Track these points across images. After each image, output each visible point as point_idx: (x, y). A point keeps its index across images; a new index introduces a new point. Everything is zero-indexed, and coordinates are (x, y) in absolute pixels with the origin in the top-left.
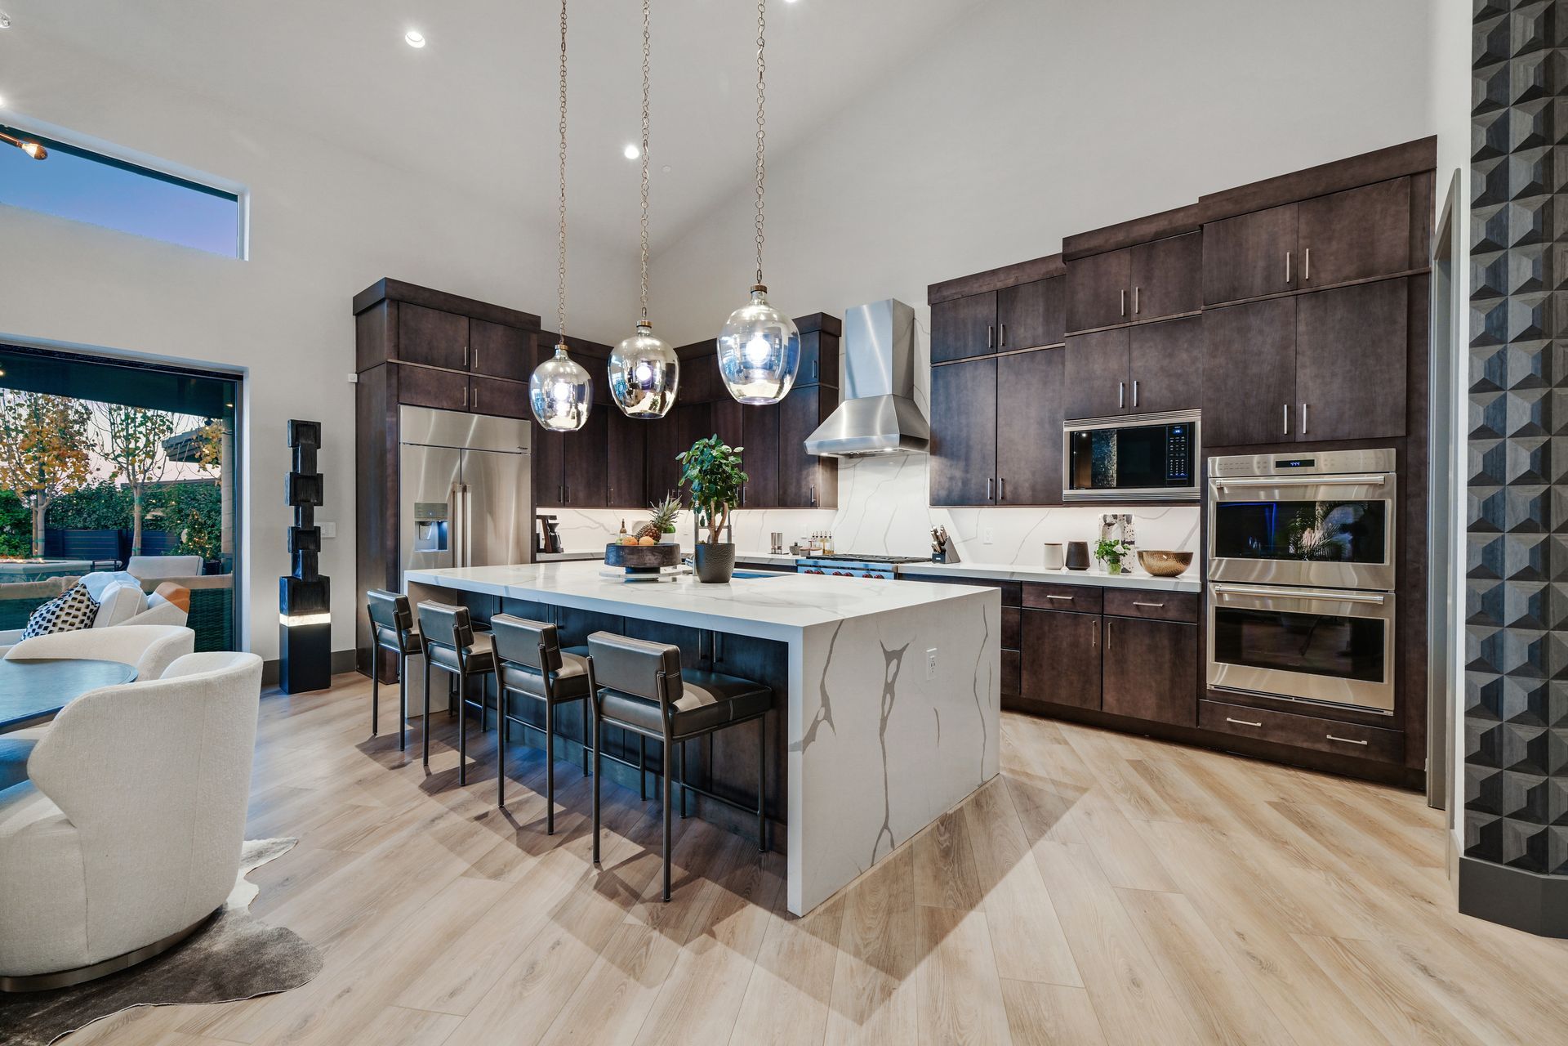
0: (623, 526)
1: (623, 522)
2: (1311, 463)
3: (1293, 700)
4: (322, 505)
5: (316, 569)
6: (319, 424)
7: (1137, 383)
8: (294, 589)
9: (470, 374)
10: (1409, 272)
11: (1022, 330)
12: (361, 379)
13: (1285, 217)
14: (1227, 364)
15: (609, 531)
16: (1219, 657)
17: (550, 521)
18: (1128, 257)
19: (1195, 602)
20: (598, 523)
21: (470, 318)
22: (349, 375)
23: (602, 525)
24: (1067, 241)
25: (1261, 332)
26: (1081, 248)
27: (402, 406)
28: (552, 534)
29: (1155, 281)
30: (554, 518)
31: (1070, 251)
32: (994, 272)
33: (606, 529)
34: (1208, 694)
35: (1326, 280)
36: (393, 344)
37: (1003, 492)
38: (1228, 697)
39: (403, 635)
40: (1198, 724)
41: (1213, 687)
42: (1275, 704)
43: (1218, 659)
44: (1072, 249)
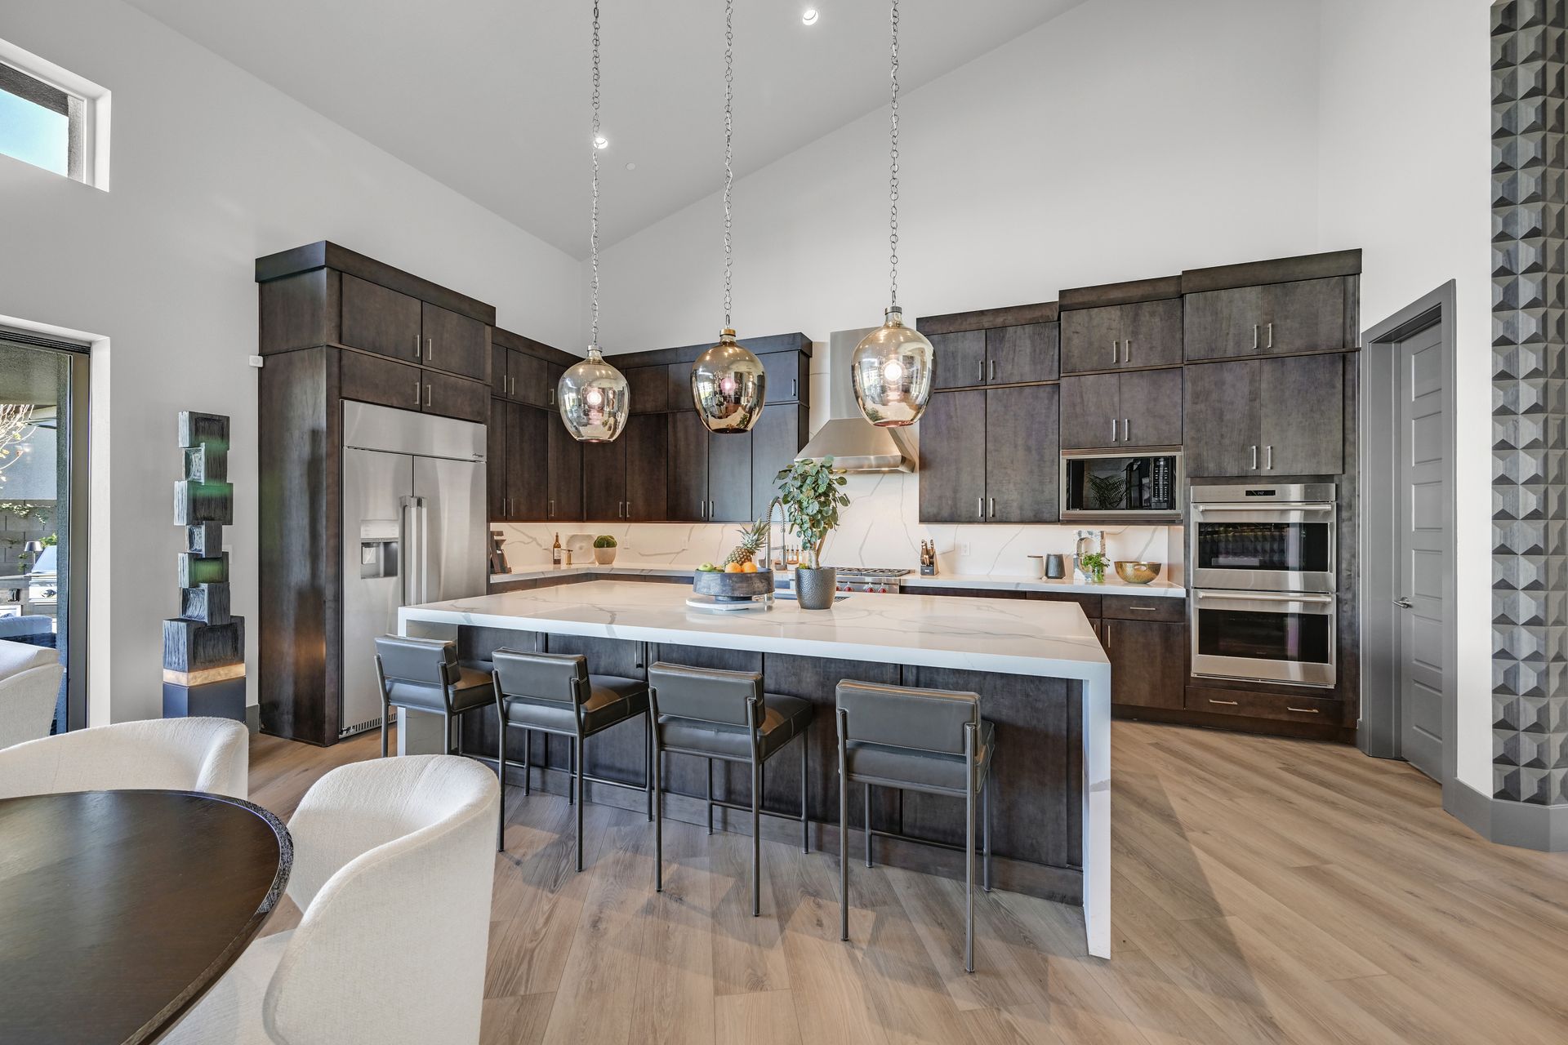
0: (557, 540)
1: (557, 536)
2: (1272, 493)
3: (1260, 682)
4: (231, 524)
5: (227, 609)
6: (228, 418)
7: (1128, 421)
8: (195, 636)
9: (422, 367)
10: (1344, 350)
11: (1010, 367)
12: (267, 363)
13: (1252, 294)
14: (1207, 410)
15: (541, 546)
16: (1203, 650)
17: (496, 538)
18: (1118, 313)
19: (1180, 605)
20: (531, 538)
21: (422, 301)
22: (251, 357)
23: (535, 539)
24: (1062, 293)
25: (1233, 386)
26: (1077, 301)
27: (346, 402)
28: (499, 552)
29: (1141, 336)
30: (500, 534)
31: (1066, 303)
32: (982, 313)
33: (538, 544)
34: (1192, 681)
35: (1281, 349)
36: (333, 324)
37: (994, 511)
38: (1210, 684)
39: (450, 692)
40: (1184, 707)
41: (1196, 676)
42: (1245, 686)
43: (1201, 652)
44: (1067, 301)
